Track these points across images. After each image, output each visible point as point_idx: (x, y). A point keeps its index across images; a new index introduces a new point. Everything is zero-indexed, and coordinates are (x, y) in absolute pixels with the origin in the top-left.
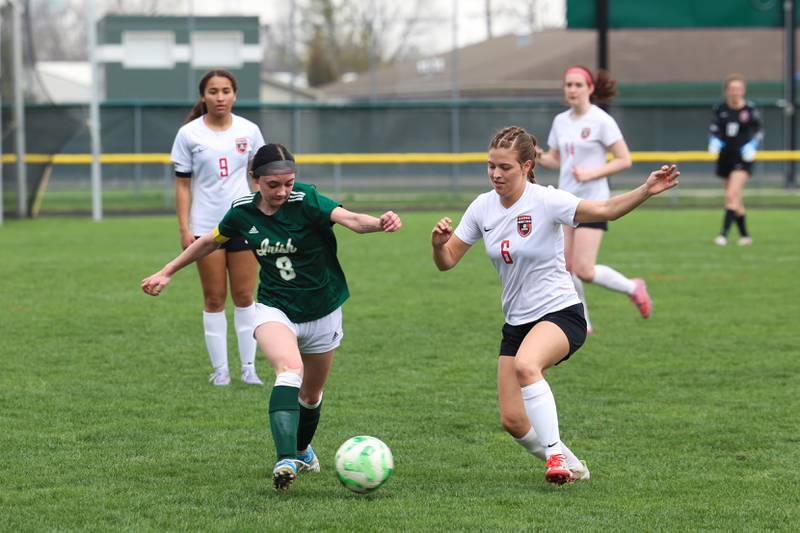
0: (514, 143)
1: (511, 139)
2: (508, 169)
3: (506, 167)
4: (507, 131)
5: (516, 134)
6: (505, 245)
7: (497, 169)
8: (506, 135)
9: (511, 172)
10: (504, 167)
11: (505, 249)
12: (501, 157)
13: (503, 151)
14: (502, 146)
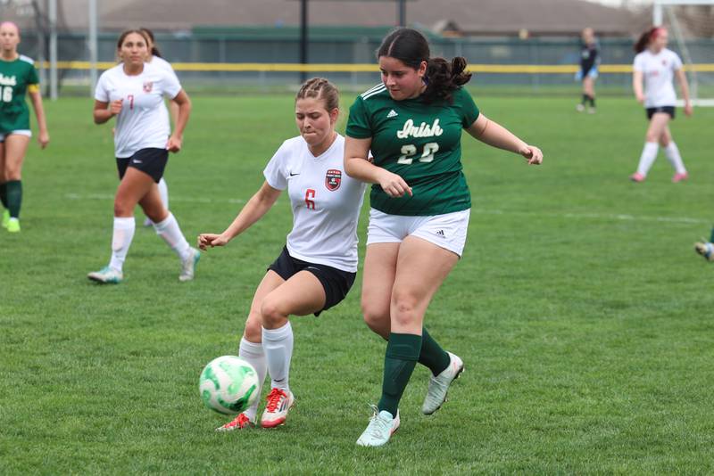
0: (320, 92)
1: (318, 88)
2: (317, 117)
3: (315, 115)
4: (312, 82)
5: (320, 84)
6: (311, 194)
7: (306, 119)
8: (311, 86)
9: (320, 119)
10: (313, 116)
11: (310, 198)
12: (309, 106)
13: (310, 100)
14: (310, 95)
